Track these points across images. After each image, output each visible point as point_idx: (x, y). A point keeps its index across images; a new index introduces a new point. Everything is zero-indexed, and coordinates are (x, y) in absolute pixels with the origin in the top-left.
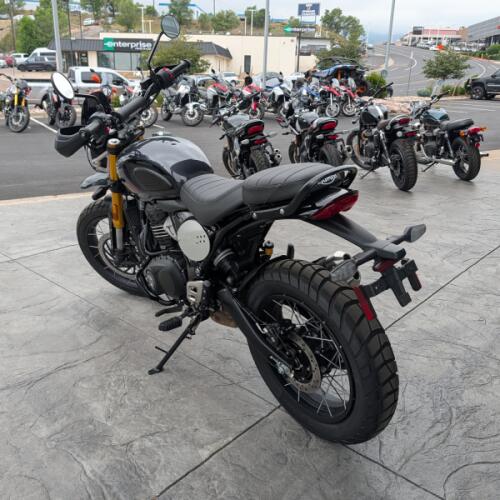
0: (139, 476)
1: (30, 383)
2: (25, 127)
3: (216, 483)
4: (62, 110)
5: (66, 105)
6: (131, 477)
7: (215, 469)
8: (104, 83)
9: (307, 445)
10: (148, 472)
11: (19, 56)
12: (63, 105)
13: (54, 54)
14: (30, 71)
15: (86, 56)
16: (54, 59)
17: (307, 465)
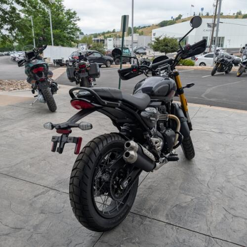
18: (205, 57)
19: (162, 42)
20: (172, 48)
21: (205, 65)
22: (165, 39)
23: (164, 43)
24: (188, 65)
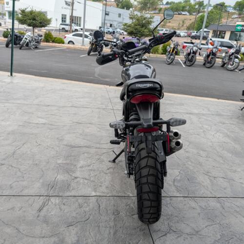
0: (68, 188)
1: (72, 147)
2: (171, 63)
3: (86, 205)
4: (190, 57)
5: (193, 55)
6: (65, 187)
7: (91, 201)
8: (215, 46)
9: (133, 215)
10: (71, 188)
11: (194, 32)
12: (192, 55)
13: (209, 32)
14: (196, 39)
15: (225, 34)
16: (208, 34)
17: (123, 221)
18: (73, 35)
19: (29, 15)
20: (40, 23)
21: (74, 44)
22: (31, 12)
23: (31, 17)
24: (59, 43)
